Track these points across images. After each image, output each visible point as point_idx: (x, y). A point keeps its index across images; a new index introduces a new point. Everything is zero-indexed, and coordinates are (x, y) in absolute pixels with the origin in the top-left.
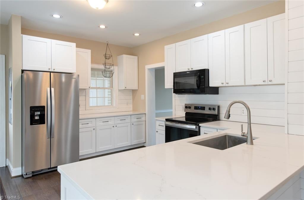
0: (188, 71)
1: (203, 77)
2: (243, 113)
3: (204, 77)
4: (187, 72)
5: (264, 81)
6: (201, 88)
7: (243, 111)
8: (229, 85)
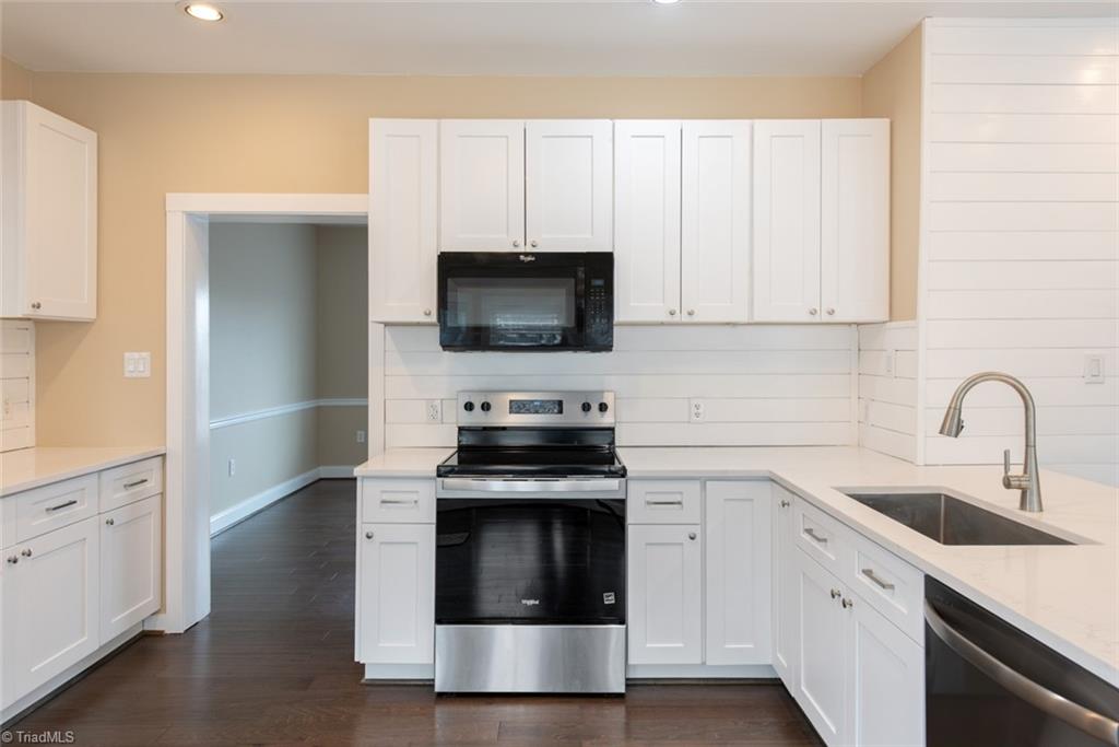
0: (526, 254)
1: (599, 282)
2: (697, 415)
3: (605, 282)
4: (522, 257)
5: (813, 313)
6: (596, 326)
7: (697, 407)
8: (695, 319)
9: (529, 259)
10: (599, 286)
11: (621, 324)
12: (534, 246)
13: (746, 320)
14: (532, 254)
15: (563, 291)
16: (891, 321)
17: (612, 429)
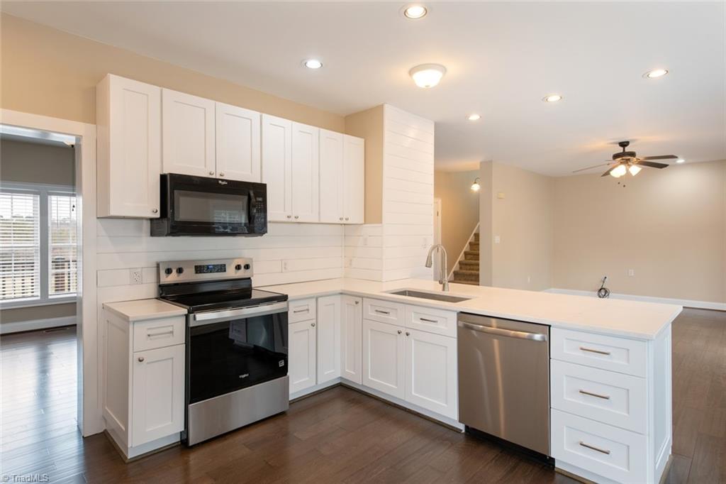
0: (223, 180)
3: (263, 200)
4: (220, 182)
5: (341, 219)
6: (257, 222)
7: (285, 264)
8: (298, 220)
9: (224, 183)
10: (260, 202)
11: (270, 222)
12: (221, 175)
13: (317, 221)
14: (226, 181)
15: (241, 203)
16: (365, 223)
17: (250, 278)
